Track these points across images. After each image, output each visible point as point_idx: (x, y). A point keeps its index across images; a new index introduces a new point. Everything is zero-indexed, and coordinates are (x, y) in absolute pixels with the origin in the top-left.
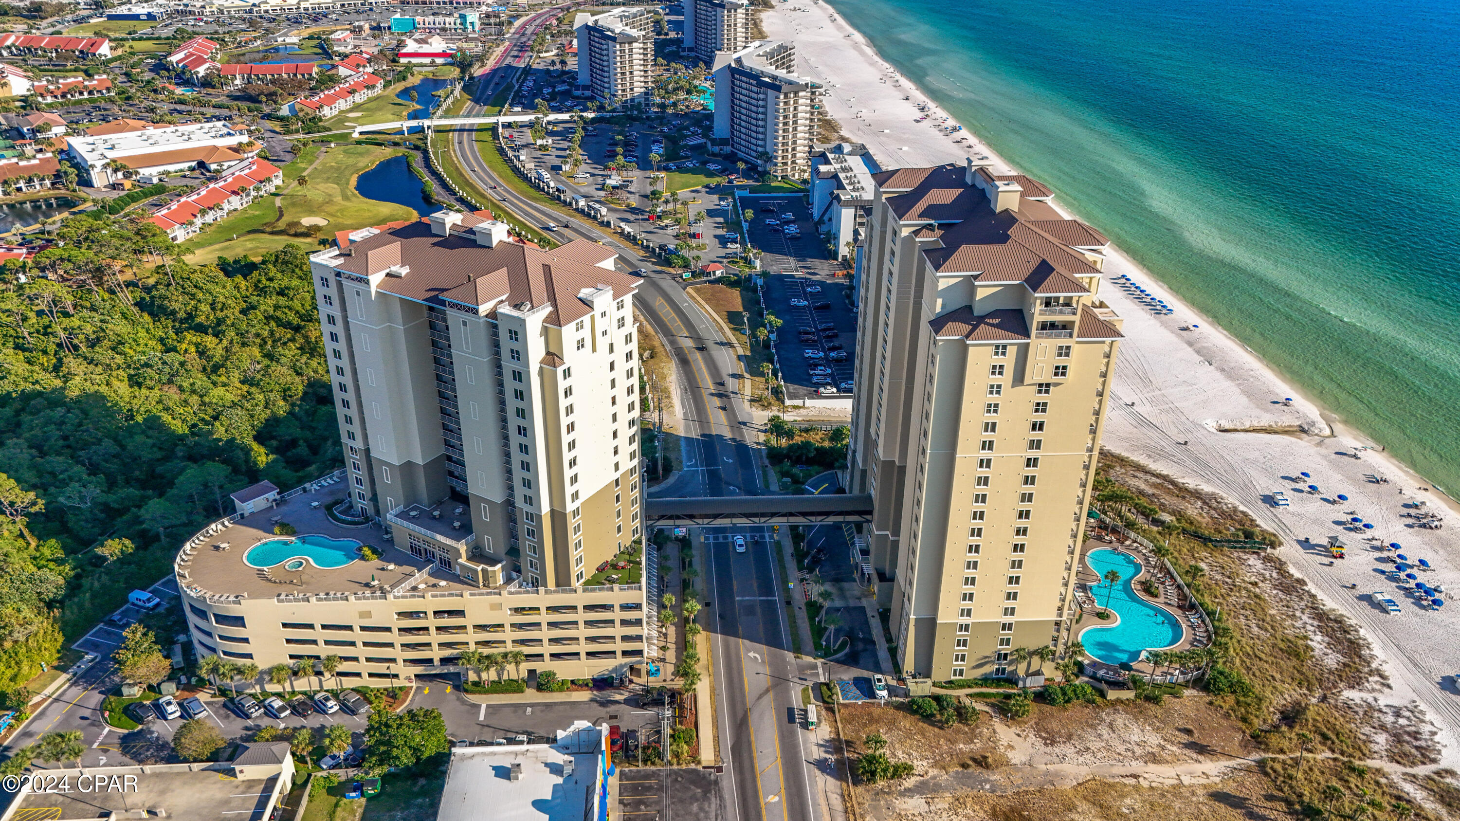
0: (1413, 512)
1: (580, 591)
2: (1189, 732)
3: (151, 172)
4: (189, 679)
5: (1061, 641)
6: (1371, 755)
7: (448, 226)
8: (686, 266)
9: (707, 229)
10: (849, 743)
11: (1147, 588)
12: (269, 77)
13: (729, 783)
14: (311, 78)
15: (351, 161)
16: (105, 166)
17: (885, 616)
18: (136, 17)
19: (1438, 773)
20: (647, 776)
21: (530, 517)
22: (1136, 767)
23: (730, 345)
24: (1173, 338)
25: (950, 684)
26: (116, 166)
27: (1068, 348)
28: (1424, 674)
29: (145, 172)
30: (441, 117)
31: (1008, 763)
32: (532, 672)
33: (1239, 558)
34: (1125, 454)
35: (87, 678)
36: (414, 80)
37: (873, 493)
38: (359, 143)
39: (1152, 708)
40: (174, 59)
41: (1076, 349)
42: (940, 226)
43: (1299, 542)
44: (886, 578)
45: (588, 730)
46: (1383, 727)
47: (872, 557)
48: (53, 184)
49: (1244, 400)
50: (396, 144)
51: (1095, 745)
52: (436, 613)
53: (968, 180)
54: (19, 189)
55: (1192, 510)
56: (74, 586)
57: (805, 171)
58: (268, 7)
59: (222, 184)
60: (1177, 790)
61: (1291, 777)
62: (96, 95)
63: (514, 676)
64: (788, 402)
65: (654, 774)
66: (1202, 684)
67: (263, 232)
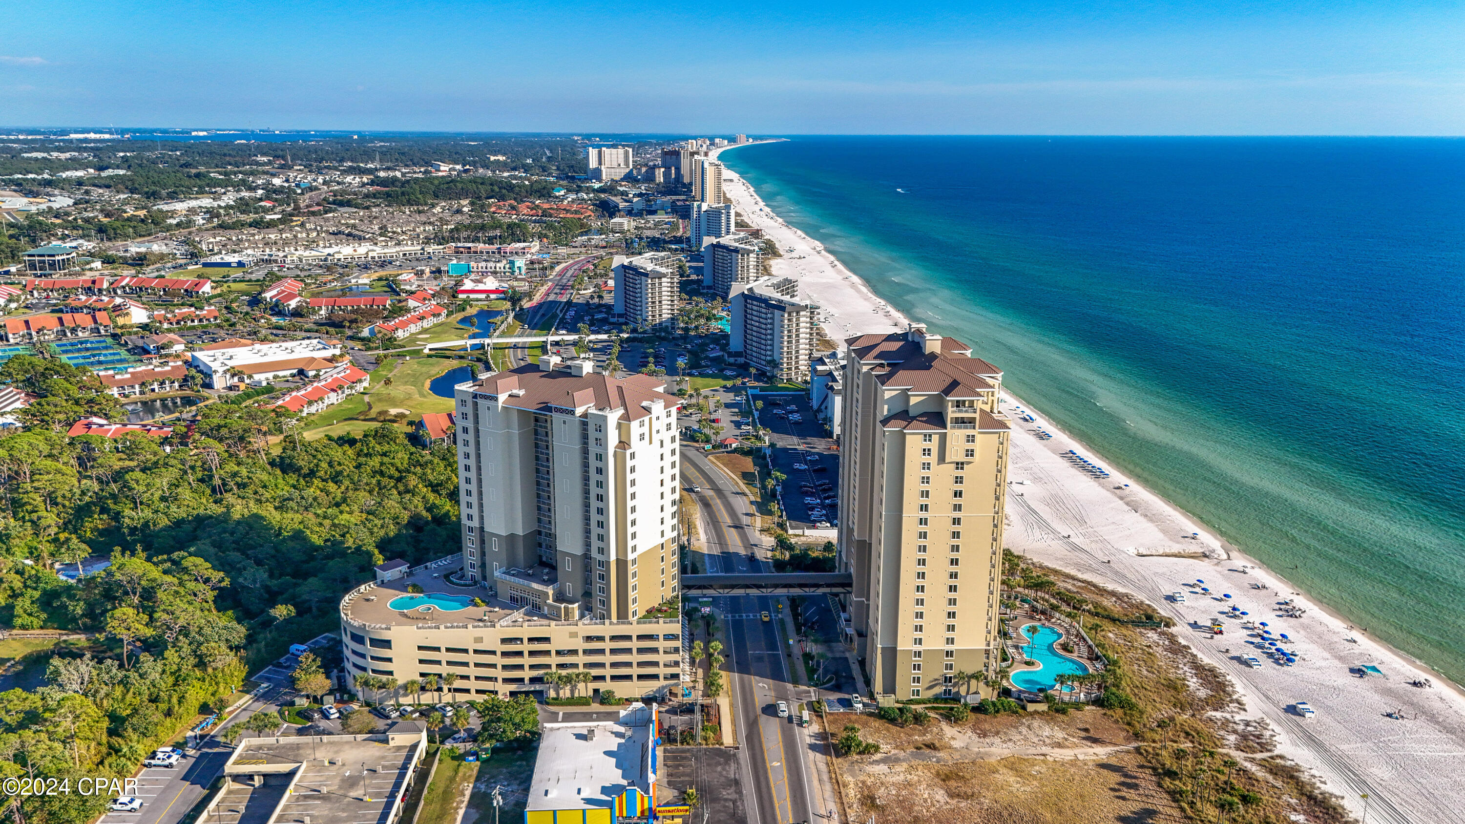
0: (1282, 607)
1: (635, 623)
2: (1086, 730)
3: (261, 378)
4: (342, 697)
5: (991, 668)
6: (1223, 746)
7: (552, 364)
8: (708, 441)
9: (725, 417)
10: (833, 735)
11: (1065, 647)
12: (349, 308)
13: (744, 755)
14: (385, 309)
15: (424, 369)
16: (225, 372)
17: (862, 663)
18: (228, 265)
19: (1272, 758)
20: (684, 751)
21: (601, 564)
22: (1045, 750)
23: (744, 494)
24: (1108, 494)
25: (911, 702)
26: (235, 373)
27: (973, 436)
28: (1273, 703)
29: (257, 377)
30: (498, 337)
31: (950, 748)
32: (596, 691)
33: (1140, 633)
34: (1058, 568)
35: (266, 697)
36: (471, 311)
37: (852, 570)
38: (429, 356)
39: (1061, 717)
40: (268, 295)
41: (978, 437)
42: (889, 365)
43: (1190, 624)
44: (861, 634)
45: (642, 710)
46: (1235, 732)
47: (852, 623)
48: (180, 386)
49: (1161, 536)
50: (461, 357)
51: (1017, 737)
52: (531, 640)
53: (910, 339)
54: (153, 390)
55: (1108, 603)
56: (251, 639)
57: (806, 375)
58: (341, 256)
59: (323, 383)
60: (1074, 762)
61: (1158, 755)
62: (205, 322)
63: (583, 694)
64: (790, 532)
65: (688, 750)
66: (1098, 702)
67: (357, 419)
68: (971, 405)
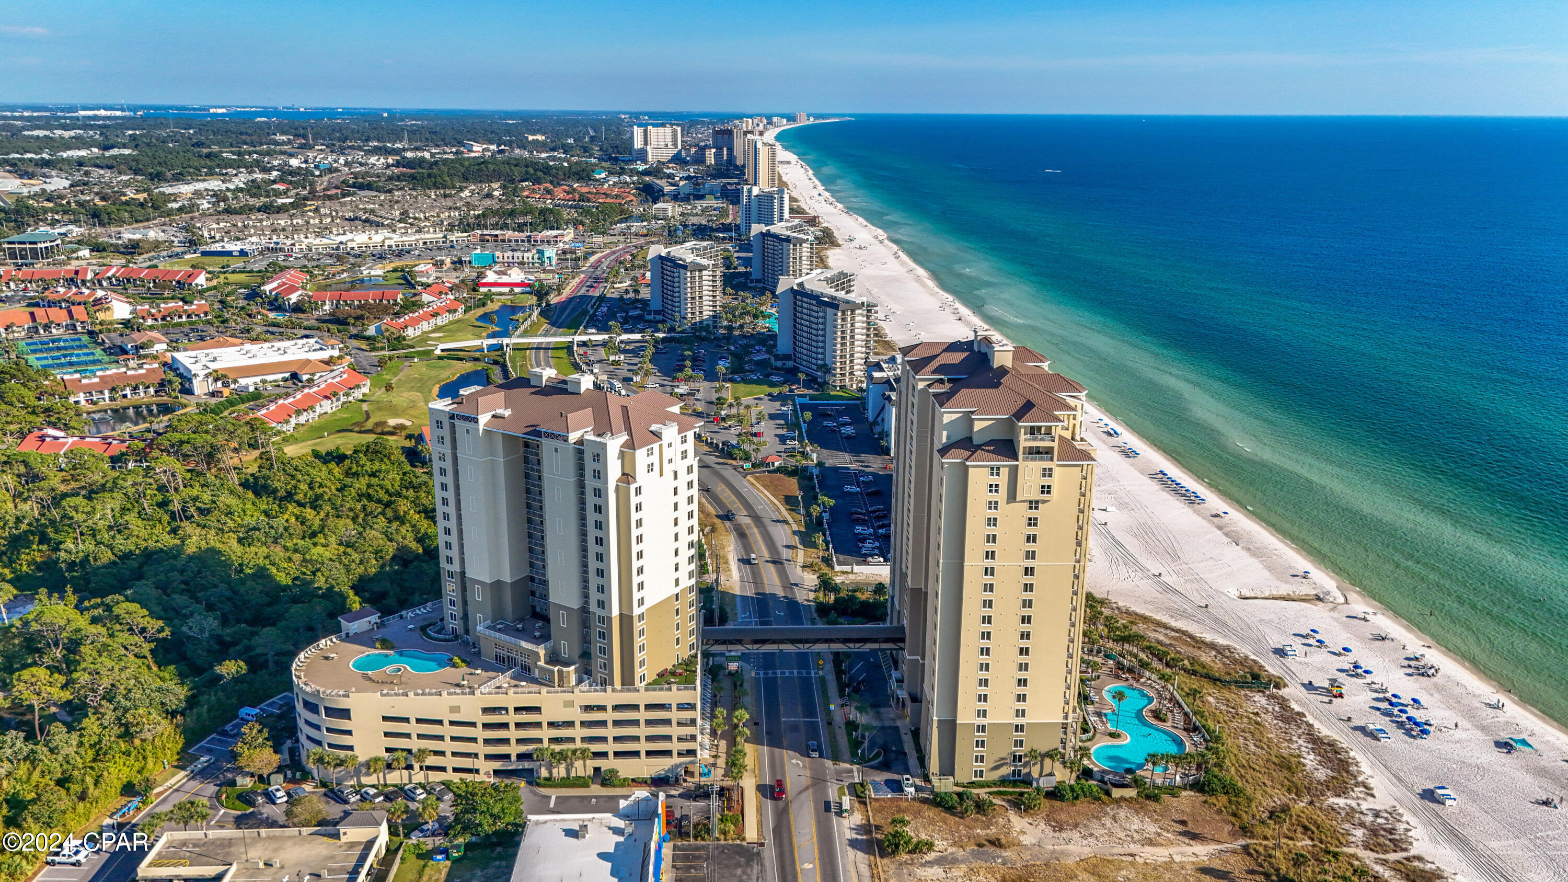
0: (1413, 663)
1: (642, 690)
2: (1183, 823)
3: (249, 383)
4: (294, 775)
5: (1069, 745)
6: (1348, 844)
7: (544, 379)
8: (747, 458)
9: (769, 430)
10: (878, 828)
11: (1157, 715)
12: (356, 303)
13: (770, 854)
14: (396, 304)
15: (433, 373)
16: (207, 376)
17: (916, 734)
18: (229, 254)
19: (1407, 859)
20: (697, 848)
21: (602, 620)
22: (1134, 848)
23: (786, 522)
24: (1204, 523)
25: (972, 784)
26: (217, 376)
27: (1050, 470)
28: (1406, 787)
29: (243, 381)
30: (519, 336)
31: (1019, 844)
32: (597, 770)
33: (1246, 695)
34: (1148, 614)
35: (203, 774)
36: (492, 307)
37: (905, 622)
38: (440, 358)
39: (1152, 805)
40: (267, 288)
41: (1057, 471)
42: (949, 380)
43: (1303, 685)
44: (916, 699)
45: (646, 800)
46: (1362, 825)
47: (905, 685)
48: (156, 392)
49: (1266, 574)
50: (476, 359)
51: (1099, 831)
52: (517, 709)
53: (976, 348)
54: (125, 396)
55: (1206, 657)
56: (192, 701)
57: (862, 382)
58: (354, 245)
59: (315, 389)
60: (1169, 865)
61: (1270, 856)
62: (194, 318)
63: (581, 773)
64: (837, 568)
65: (703, 847)
66: (1197, 786)
67: (351, 431)
68: (1049, 431)
